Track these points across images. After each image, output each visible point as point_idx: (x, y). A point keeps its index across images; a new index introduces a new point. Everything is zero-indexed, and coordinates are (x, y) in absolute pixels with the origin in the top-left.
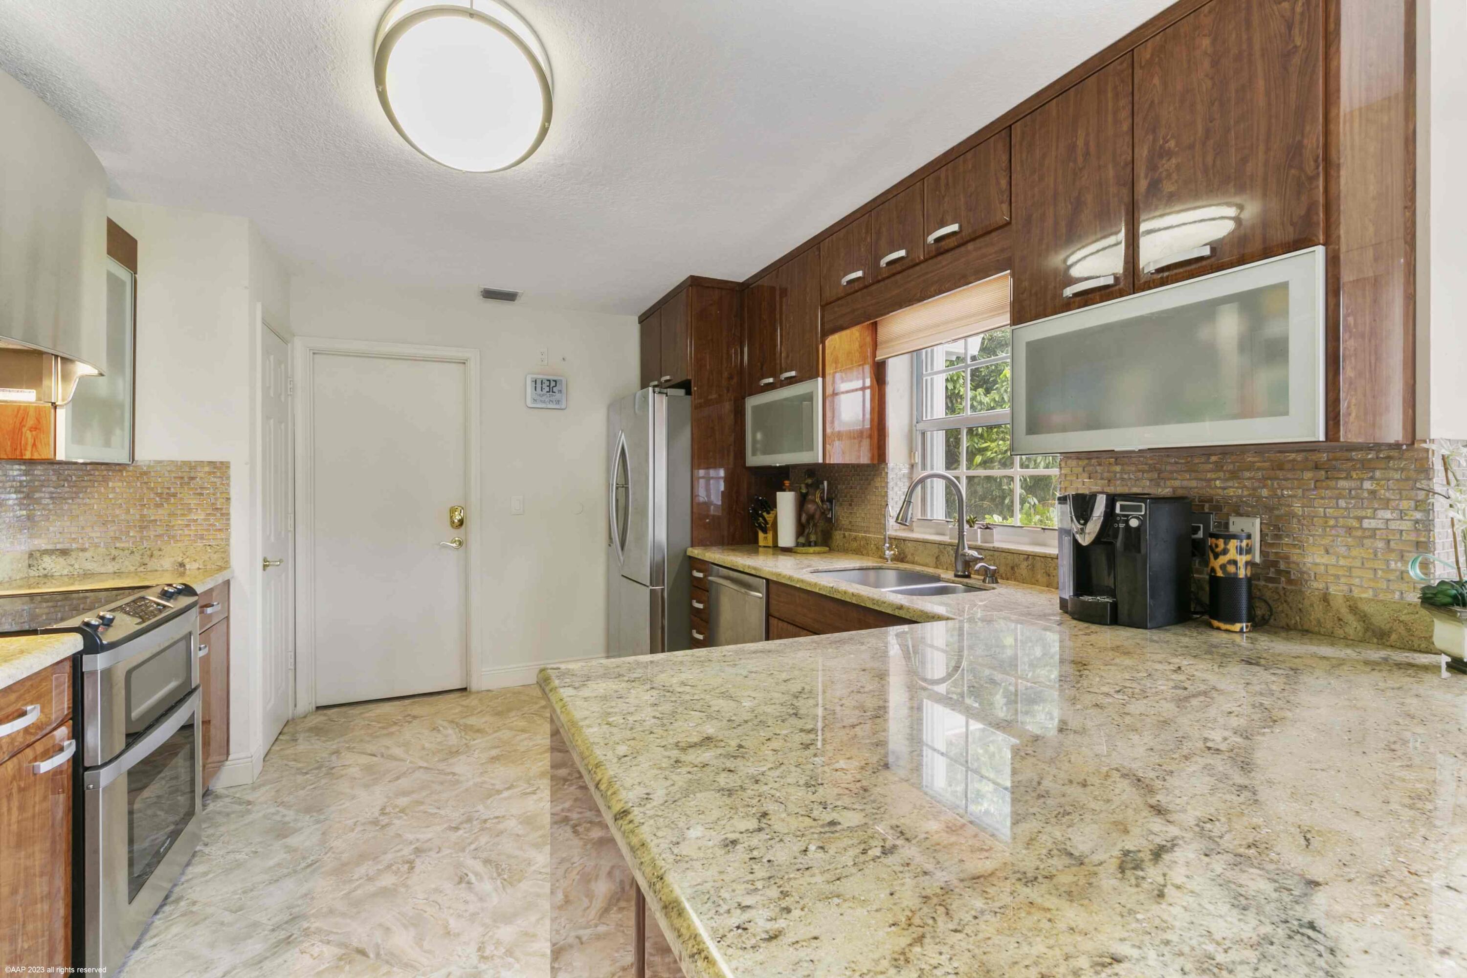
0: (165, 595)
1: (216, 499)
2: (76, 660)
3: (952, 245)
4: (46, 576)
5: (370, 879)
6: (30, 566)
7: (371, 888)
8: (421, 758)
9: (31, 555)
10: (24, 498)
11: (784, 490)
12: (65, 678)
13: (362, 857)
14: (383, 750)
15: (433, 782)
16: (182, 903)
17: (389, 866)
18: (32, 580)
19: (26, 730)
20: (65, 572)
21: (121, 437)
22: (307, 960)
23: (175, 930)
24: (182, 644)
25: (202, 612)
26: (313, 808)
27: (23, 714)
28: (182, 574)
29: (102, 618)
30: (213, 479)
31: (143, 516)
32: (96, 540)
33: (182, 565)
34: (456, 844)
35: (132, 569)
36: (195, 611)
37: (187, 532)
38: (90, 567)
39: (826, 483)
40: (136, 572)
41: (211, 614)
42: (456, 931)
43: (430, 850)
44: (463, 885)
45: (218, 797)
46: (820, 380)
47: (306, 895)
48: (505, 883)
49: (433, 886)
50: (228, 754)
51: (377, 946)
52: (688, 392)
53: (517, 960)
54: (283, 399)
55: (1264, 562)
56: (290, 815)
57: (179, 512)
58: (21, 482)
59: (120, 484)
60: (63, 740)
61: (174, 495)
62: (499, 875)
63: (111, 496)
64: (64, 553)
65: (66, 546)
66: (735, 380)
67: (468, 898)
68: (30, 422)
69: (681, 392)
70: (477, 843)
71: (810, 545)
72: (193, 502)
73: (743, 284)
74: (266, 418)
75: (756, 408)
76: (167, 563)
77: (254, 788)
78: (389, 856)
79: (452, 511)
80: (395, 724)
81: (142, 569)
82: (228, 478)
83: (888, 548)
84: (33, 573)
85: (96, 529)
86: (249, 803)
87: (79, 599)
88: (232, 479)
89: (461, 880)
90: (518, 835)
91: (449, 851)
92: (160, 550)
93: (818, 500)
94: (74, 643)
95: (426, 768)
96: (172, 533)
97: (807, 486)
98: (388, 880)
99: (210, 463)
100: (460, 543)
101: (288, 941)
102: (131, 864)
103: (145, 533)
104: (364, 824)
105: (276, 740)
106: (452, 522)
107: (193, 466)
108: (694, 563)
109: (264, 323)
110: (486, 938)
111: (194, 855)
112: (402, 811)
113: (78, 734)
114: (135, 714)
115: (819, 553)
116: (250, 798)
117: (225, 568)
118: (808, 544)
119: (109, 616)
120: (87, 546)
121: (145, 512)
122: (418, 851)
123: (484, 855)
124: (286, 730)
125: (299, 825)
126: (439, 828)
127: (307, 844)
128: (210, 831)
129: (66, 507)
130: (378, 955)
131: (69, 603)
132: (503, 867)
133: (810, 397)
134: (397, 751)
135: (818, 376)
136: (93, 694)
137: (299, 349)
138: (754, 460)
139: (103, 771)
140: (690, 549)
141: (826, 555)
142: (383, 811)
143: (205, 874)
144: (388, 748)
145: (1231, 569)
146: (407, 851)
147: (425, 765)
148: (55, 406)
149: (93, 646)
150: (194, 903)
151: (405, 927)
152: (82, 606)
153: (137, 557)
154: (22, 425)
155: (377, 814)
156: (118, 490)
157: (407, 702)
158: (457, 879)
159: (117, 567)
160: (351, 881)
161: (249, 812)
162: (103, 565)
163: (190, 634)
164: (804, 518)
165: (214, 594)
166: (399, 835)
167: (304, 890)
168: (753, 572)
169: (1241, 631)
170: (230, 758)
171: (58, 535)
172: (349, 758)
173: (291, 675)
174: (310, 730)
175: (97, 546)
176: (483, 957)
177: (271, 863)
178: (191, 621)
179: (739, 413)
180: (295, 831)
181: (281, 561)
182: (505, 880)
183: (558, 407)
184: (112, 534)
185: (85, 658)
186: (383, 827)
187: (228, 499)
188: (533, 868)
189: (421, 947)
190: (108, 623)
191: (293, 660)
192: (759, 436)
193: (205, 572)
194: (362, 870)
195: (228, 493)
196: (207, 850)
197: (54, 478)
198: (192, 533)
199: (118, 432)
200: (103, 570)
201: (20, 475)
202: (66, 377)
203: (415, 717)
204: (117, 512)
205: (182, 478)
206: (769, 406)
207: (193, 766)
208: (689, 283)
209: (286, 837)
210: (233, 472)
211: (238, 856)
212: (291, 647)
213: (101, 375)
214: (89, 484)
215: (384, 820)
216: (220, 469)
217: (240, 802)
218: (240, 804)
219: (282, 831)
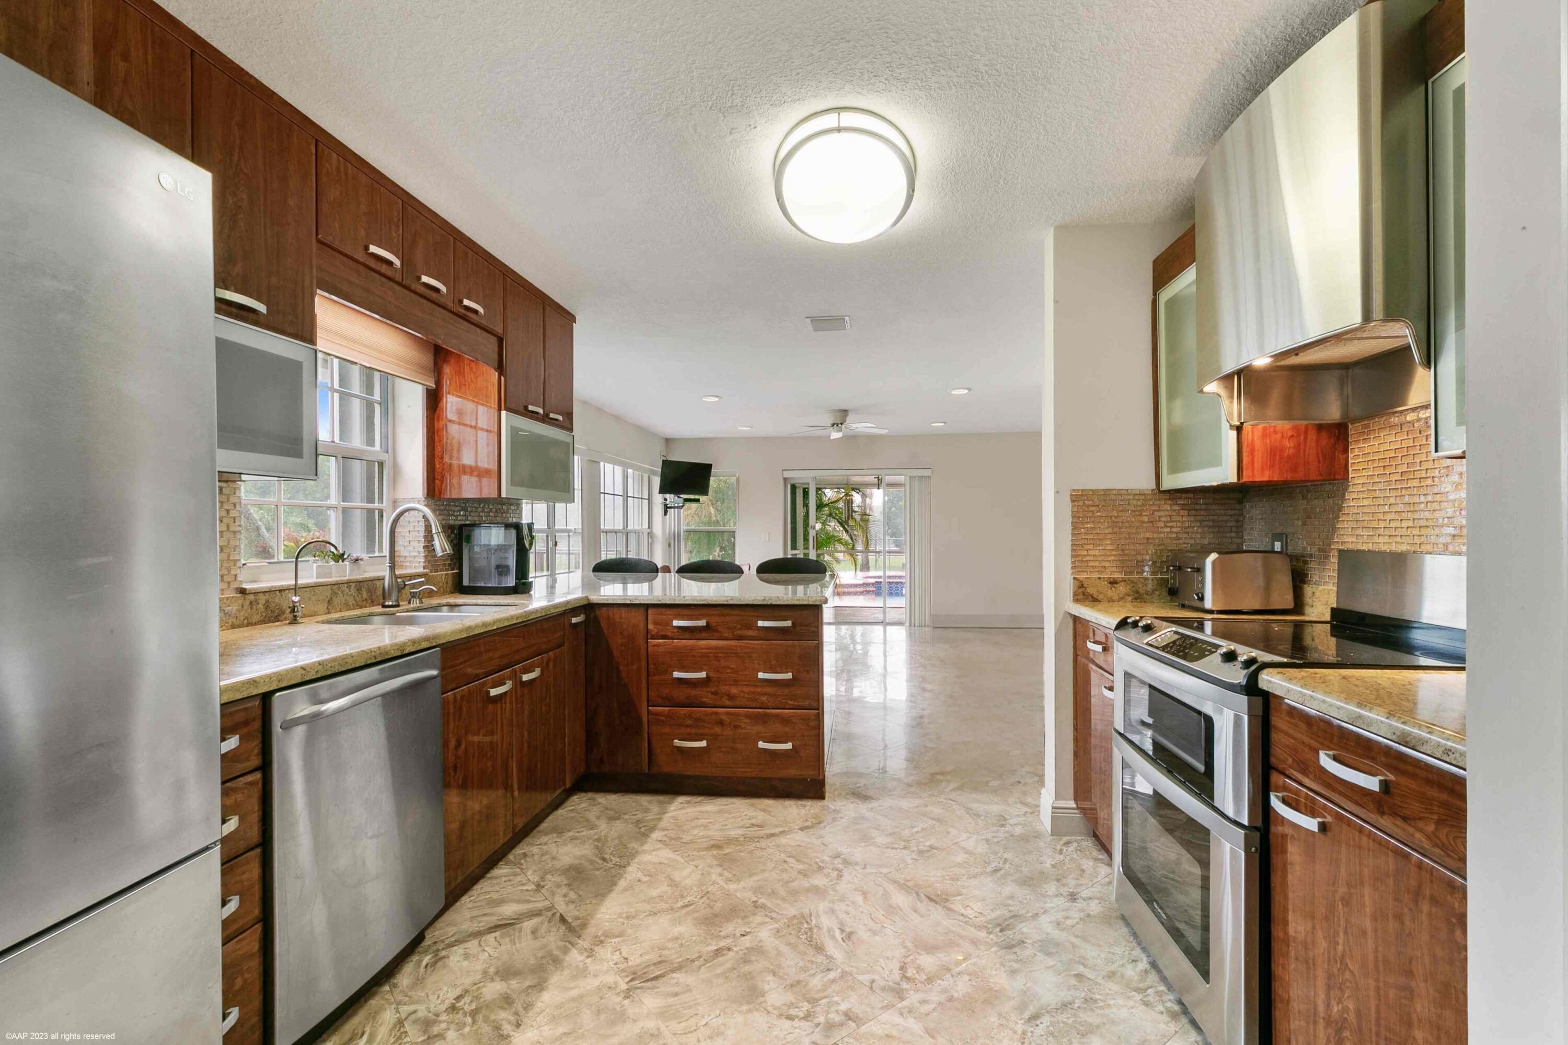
34: (852, 988)
42: (857, 893)
44: (848, 930)
48: (808, 920)
49: (877, 938)
53: (816, 863)
62: (811, 929)
67: (845, 916)
70: (825, 980)
89: (850, 935)
90: (774, 974)
91: (861, 978)
110: (835, 882)
123: (820, 959)
132: (804, 937)
158: (854, 938)
176: (840, 871)
182: (807, 922)
188: (776, 926)
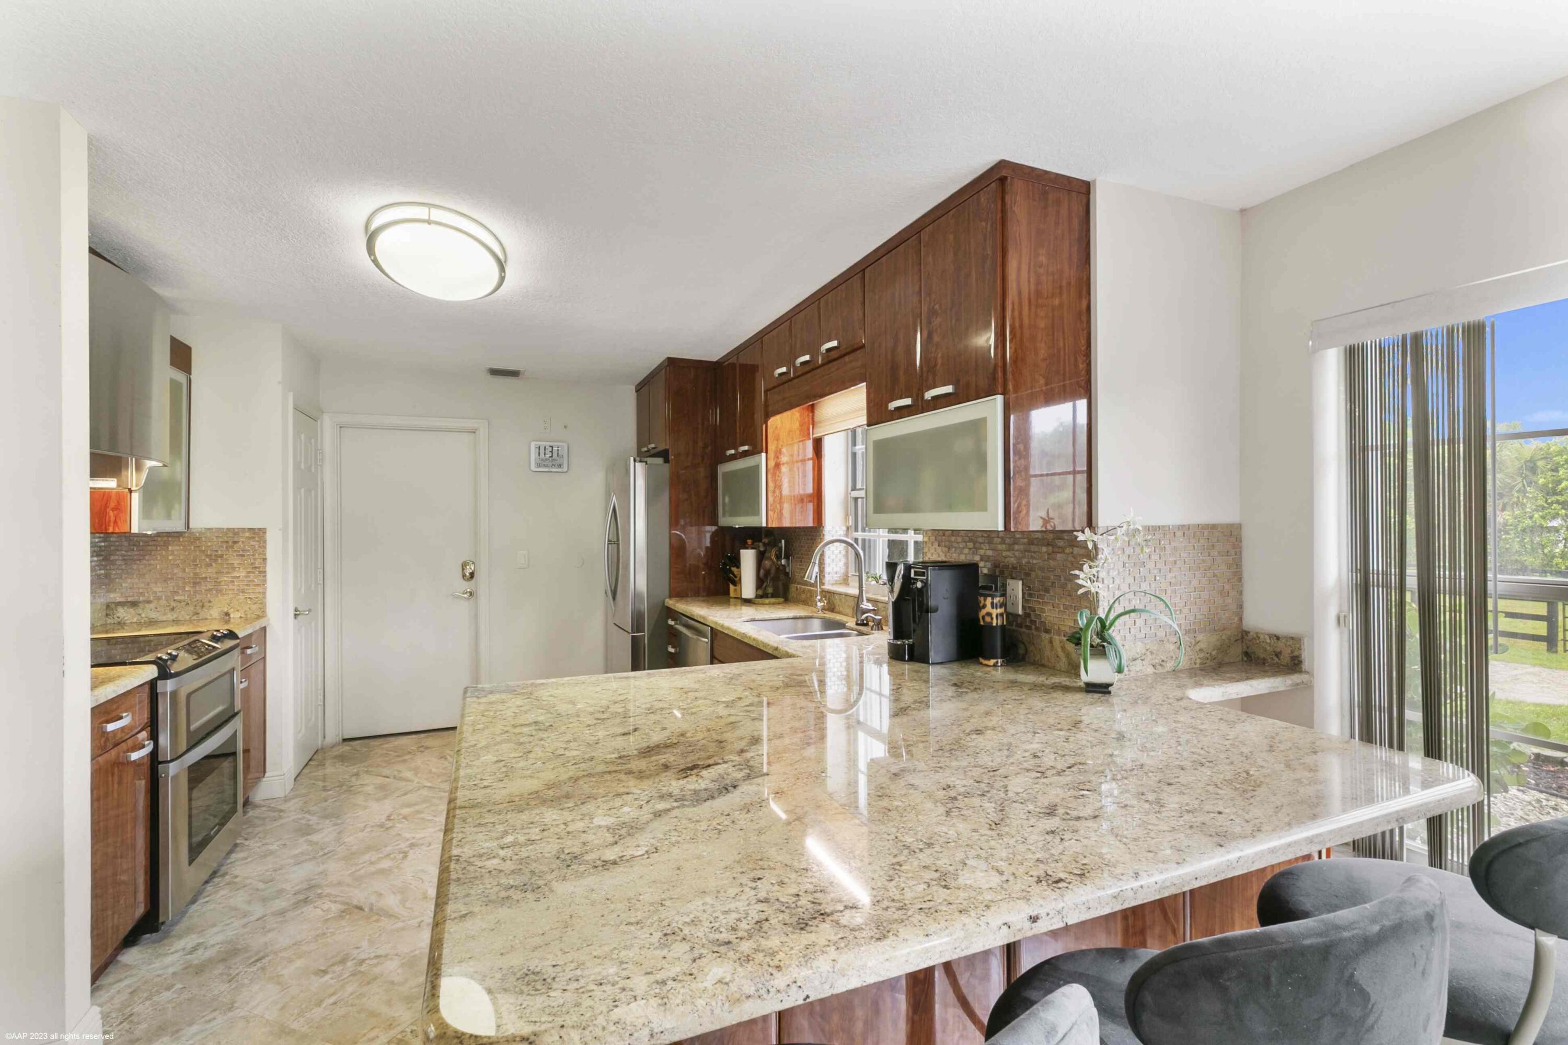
0: (215, 638)
1: (255, 559)
2: (153, 684)
3: (835, 356)
4: (119, 623)
5: (372, 863)
6: (107, 615)
7: (372, 869)
8: (427, 779)
9: (108, 606)
10: (103, 560)
11: (747, 548)
12: (145, 695)
13: (369, 849)
14: (396, 773)
15: (434, 797)
16: (227, 877)
17: (388, 855)
18: (109, 627)
19: (123, 729)
20: (135, 620)
21: (178, 511)
22: (319, 912)
23: (222, 893)
24: (227, 677)
25: (243, 653)
26: (334, 815)
27: (121, 718)
28: (227, 622)
29: (170, 654)
30: (252, 543)
31: (196, 574)
32: (159, 594)
33: (227, 614)
35: (188, 617)
36: (237, 652)
37: (231, 587)
38: (154, 616)
39: (783, 541)
40: (190, 621)
41: (250, 654)
43: (422, 844)
45: (256, 806)
46: (764, 455)
47: (321, 873)
50: (265, 772)
51: (372, 904)
52: (667, 461)
54: (313, 470)
55: (1025, 613)
56: (314, 820)
57: (225, 571)
58: (100, 547)
59: (177, 548)
60: (143, 740)
61: (221, 556)
63: (170, 558)
64: (134, 604)
65: (136, 598)
66: (710, 448)
68: (112, 504)
69: (660, 461)
71: (767, 597)
72: (236, 562)
73: (717, 362)
74: (297, 489)
75: (725, 475)
76: (215, 613)
77: (286, 799)
78: (389, 848)
79: (464, 566)
80: (410, 753)
81: (195, 617)
82: (265, 542)
83: (820, 601)
84: (109, 621)
85: (159, 584)
86: (281, 811)
87: (145, 642)
88: (268, 542)
92: (210, 602)
93: (773, 557)
94: (151, 672)
95: (430, 787)
96: (219, 588)
97: (765, 544)
98: (386, 864)
99: (250, 530)
100: (471, 594)
101: (306, 901)
102: (190, 836)
103: (198, 588)
104: (372, 827)
105: (307, 765)
106: (464, 576)
107: (235, 532)
108: (671, 613)
109: (296, 408)
111: (236, 845)
112: (405, 818)
113: (154, 737)
114: (193, 727)
115: (774, 604)
116: (282, 807)
117: (263, 617)
118: (764, 596)
119: (174, 653)
120: (151, 598)
121: (198, 570)
122: (412, 846)
124: (315, 757)
125: (320, 827)
126: (432, 830)
127: (326, 840)
128: (250, 830)
129: (135, 567)
130: (371, 909)
131: (137, 645)
133: (757, 468)
134: (408, 774)
135: (762, 452)
136: (164, 708)
137: (327, 423)
138: (726, 521)
139: (171, 765)
140: (667, 600)
141: (780, 606)
142: (389, 818)
143: (246, 858)
144: (400, 771)
145: (988, 619)
146: (403, 846)
147: (429, 784)
148: (131, 491)
149: (164, 674)
150: (236, 877)
151: (394, 893)
152: (147, 648)
153: (191, 608)
154: (106, 506)
155: (383, 820)
156: (176, 553)
157: (422, 735)
159: (175, 616)
160: (356, 864)
161: (280, 818)
162: (165, 614)
163: (233, 669)
164: (762, 572)
165: (254, 638)
166: (399, 835)
167: (321, 868)
168: (702, 621)
169: (995, 665)
170: (267, 775)
171: (129, 591)
172: (366, 779)
173: (320, 709)
174: (335, 757)
175: (159, 599)
177: (296, 852)
178: (234, 661)
179: (713, 477)
180: (316, 831)
181: (310, 611)
183: (559, 470)
184: (171, 589)
185: (160, 683)
186: (387, 829)
187: (265, 559)
189: (404, 906)
190: (174, 658)
191: (322, 697)
192: (727, 499)
193: (246, 620)
194: (367, 857)
195: (265, 555)
196: (247, 843)
197: (126, 544)
198: (235, 588)
199: (177, 506)
200: (164, 618)
201: (100, 542)
202: (139, 468)
203: (427, 748)
204: (176, 571)
205: (227, 542)
206: (734, 473)
207: (236, 783)
208: (666, 364)
209: (309, 834)
210: (269, 536)
211: (271, 847)
212: (320, 686)
213: (165, 466)
214: (154, 548)
215: (389, 824)
216: (258, 534)
217: (273, 810)
218: (274, 811)
219: (306, 830)
